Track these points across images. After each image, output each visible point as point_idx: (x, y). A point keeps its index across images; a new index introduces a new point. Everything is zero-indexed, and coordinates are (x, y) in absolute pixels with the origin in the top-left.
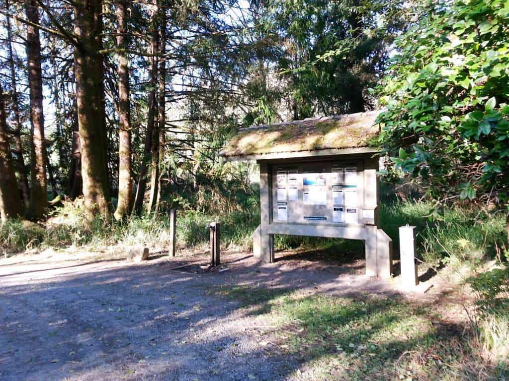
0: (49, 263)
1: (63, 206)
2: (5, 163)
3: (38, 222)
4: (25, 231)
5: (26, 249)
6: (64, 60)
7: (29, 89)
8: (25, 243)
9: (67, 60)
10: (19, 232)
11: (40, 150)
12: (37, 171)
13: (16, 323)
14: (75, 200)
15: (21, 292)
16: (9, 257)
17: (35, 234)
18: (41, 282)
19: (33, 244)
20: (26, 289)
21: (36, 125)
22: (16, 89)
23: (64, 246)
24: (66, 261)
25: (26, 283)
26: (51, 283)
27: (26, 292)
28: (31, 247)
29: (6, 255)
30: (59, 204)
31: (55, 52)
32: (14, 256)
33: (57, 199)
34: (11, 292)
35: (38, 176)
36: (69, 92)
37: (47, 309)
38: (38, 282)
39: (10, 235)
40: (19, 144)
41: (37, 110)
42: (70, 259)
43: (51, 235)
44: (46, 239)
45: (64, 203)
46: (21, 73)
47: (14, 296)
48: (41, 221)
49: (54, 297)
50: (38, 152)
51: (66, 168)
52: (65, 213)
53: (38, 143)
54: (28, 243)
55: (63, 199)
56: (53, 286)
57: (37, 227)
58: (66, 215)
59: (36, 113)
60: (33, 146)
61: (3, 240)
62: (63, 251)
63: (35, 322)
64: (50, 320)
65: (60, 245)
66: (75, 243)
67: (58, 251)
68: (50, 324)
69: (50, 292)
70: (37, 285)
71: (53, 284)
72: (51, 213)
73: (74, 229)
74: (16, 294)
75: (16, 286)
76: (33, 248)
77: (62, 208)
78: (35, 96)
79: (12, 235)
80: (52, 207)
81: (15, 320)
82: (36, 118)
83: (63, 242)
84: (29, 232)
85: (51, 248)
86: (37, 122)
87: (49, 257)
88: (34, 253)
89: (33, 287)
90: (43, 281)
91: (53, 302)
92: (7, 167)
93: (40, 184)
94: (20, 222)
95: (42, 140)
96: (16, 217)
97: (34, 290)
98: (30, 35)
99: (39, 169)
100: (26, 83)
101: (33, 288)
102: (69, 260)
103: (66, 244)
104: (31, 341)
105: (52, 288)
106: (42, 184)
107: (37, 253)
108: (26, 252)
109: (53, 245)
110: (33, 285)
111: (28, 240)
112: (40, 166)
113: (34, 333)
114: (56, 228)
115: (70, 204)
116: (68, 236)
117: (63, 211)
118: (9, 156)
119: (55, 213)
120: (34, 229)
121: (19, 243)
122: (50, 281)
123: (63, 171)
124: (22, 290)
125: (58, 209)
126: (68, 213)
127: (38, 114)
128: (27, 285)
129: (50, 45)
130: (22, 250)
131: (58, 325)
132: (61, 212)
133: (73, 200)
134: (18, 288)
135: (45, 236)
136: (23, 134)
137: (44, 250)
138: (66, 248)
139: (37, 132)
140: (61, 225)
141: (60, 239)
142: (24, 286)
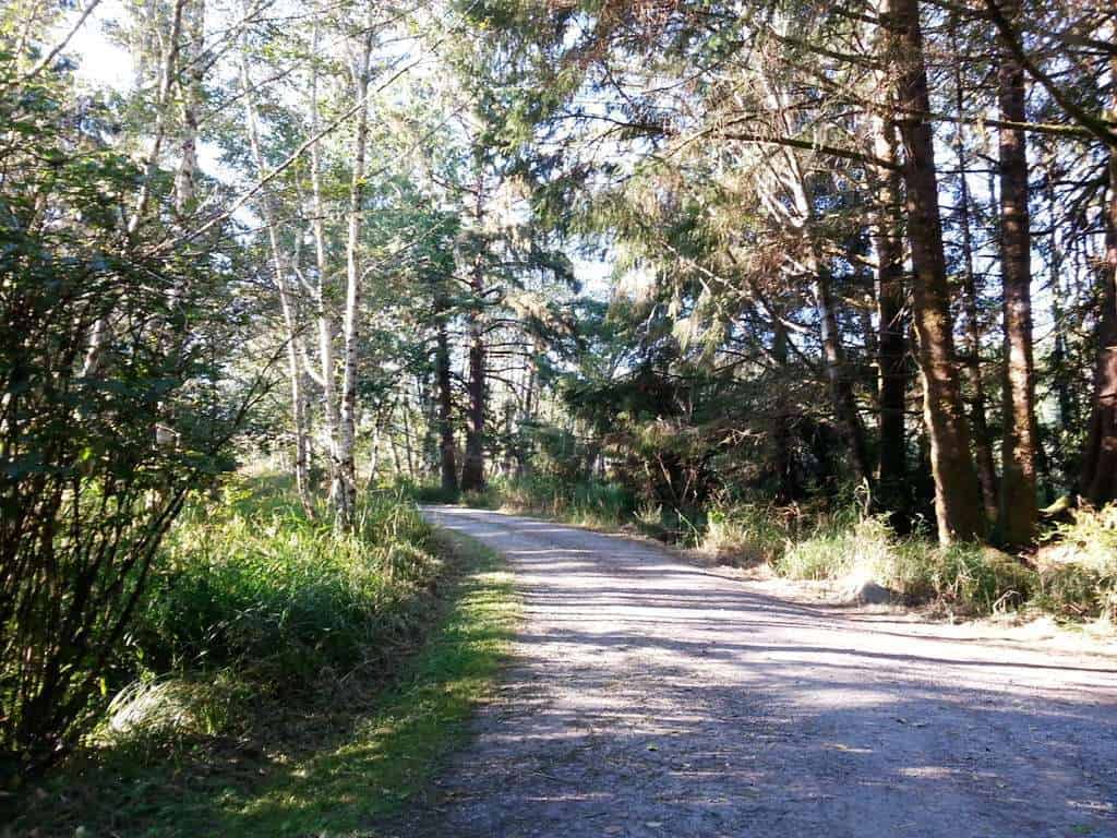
0: (1048, 651)
1: (1073, 522)
2: (949, 423)
3: (1020, 555)
4: (989, 571)
5: (992, 612)
6: (1077, 185)
7: (998, 265)
8: (991, 598)
9: (1087, 184)
10: (976, 571)
11: (1023, 394)
12: (1016, 441)
13: (993, 775)
14: (1104, 511)
15: (992, 708)
16: (957, 623)
17: (1010, 579)
18: (1034, 692)
19: (1008, 603)
20: (1001, 703)
21: (1016, 340)
22: (971, 268)
23: (1080, 617)
24: (1088, 654)
25: (1001, 688)
26: (1056, 701)
27: (1003, 710)
28: (1003, 610)
29: (952, 618)
30: (1065, 517)
31: (1057, 174)
32: (969, 623)
33: (1058, 505)
34: (972, 703)
35: (1017, 451)
36: (1087, 257)
37: (1055, 762)
38: (1027, 692)
39: (960, 575)
40: (975, 382)
41: (1018, 307)
42: (1098, 651)
43: (1048, 585)
44: (1037, 595)
45: (1075, 514)
46: (979, 234)
47: (978, 711)
48: (1026, 553)
49: (1070, 739)
50: (1019, 398)
51: (1077, 432)
52: (1078, 539)
53: (1018, 378)
54: (996, 599)
55: (1074, 504)
56: (1064, 709)
57: (1015, 565)
58: (1082, 544)
59: (1015, 314)
60: (1009, 387)
61: (946, 584)
62: (1078, 630)
63: (1032, 785)
64: (1068, 790)
65: (1067, 612)
66: (1109, 613)
67: (1067, 626)
68: (1072, 803)
69: (1061, 722)
70: (1028, 699)
71: (1063, 705)
72: (1047, 536)
73: (1107, 579)
74: (983, 708)
75: (982, 692)
76: (1008, 611)
77: (1071, 527)
78: (1013, 277)
79: (963, 577)
80: (1049, 522)
81: (989, 766)
82: (1016, 324)
83: (1076, 608)
84: (999, 572)
85: (1049, 618)
86: (1018, 332)
87: (1045, 638)
88: (1010, 623)
89: (1017, 701)
90: (1040, 693)
91: (1071, 750)
92: (953, 431)
93: (1022, 470)
94: (977, 550)
95: (1028, 371)
96: (971, 539)
97: (1019, 709)
98: (1005, 150)
99: (1019, 436)
100: (992, 253)
101: (1016, 705)
102: (1095, 655)
103: (1085, 612)
104: (1029, 829)
105: (1062, 714)
106: (1027, 468)
107: (1016, 624)
108: (993, 618)
109: (1051, 610)
110: (1017, 696)
111: (998, 592)
112: (1021, 428)
113: (1032, 811)
114: (1060, 572)
115: (1090, 517)
116: (1089, 595)
117: (1074, 533)
118: (958, 409)
119: (1056, 538)
120: (1009, 568)
121: (978, 596)
122: (1055, 696)
123: (1070, 439)
124: (995, 704)
125: (1061, 528)
126: (1086, 539)
127: (1019, 315)
128: (1004, 694)
129: (1046, 158)
130: (984, 613)
131: (1092, 810)
132: (1069, 535)
133: (1098, 509)
134: (984, 697)
135: (1034, 587)
136: (983, 360)
137: (1032, 620)
138: (1085, 622)
139: (1017, 355)
140: (1071, 567)
141: (1070, 598)
142: (996, 693)
